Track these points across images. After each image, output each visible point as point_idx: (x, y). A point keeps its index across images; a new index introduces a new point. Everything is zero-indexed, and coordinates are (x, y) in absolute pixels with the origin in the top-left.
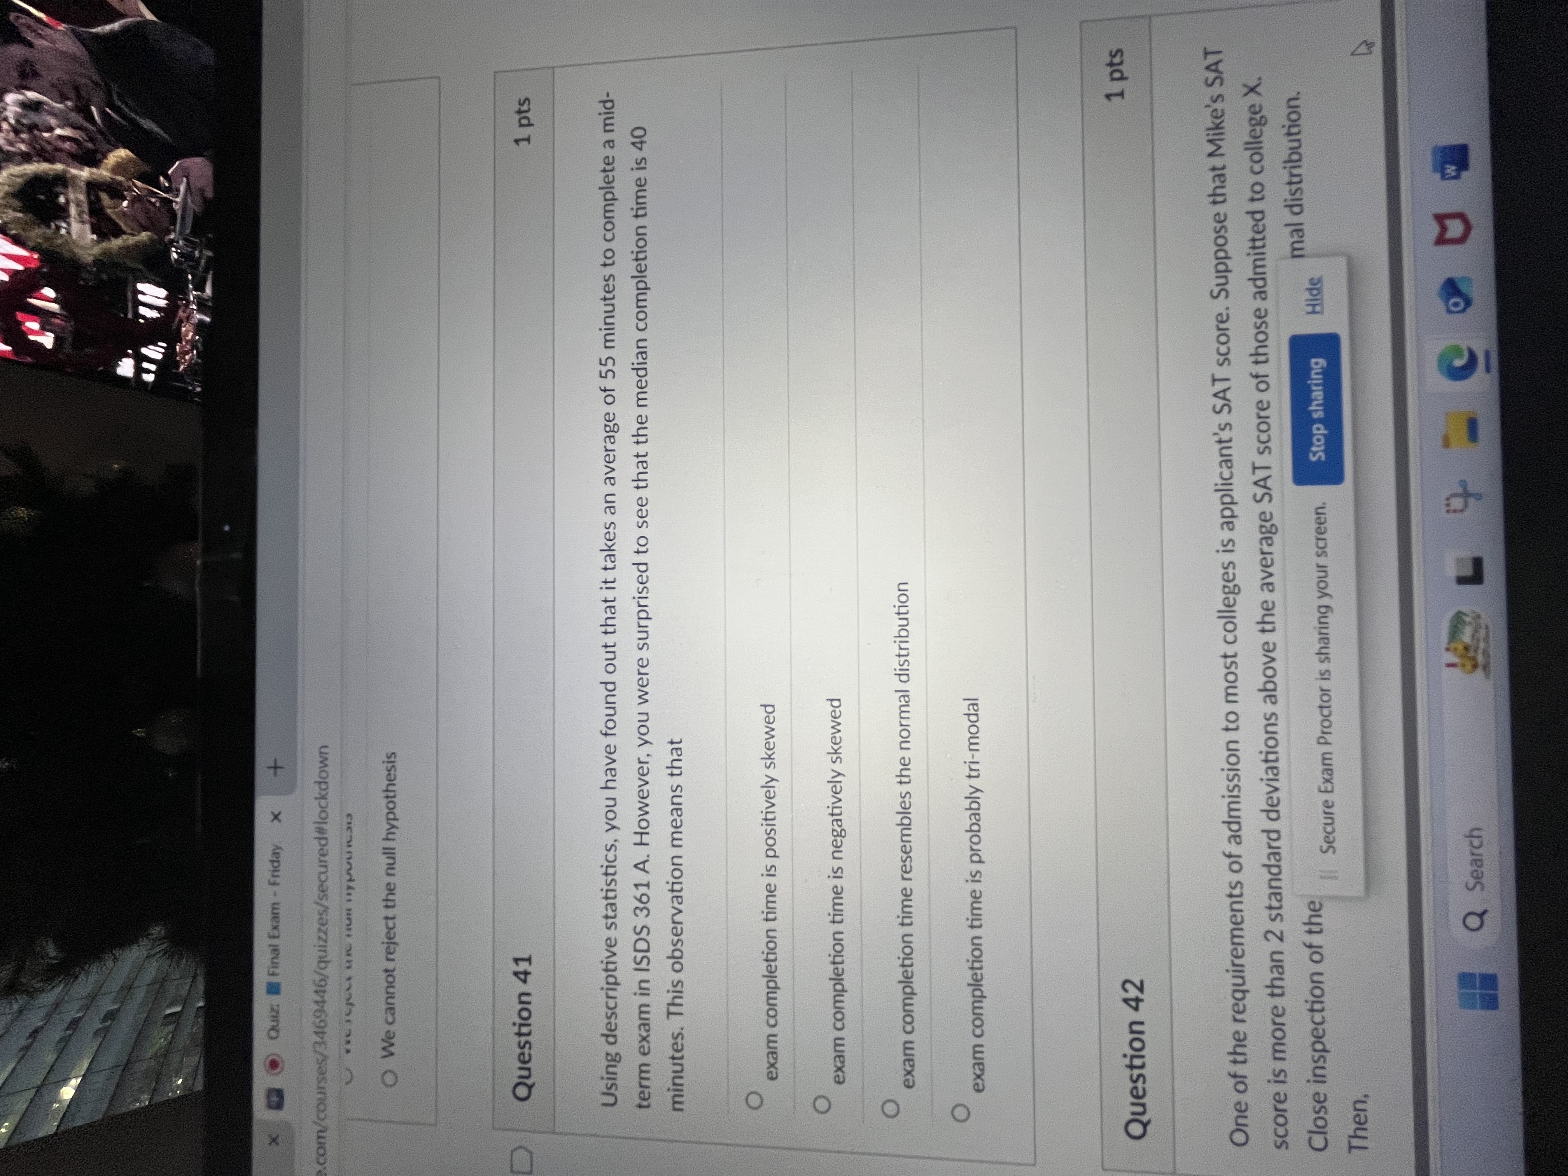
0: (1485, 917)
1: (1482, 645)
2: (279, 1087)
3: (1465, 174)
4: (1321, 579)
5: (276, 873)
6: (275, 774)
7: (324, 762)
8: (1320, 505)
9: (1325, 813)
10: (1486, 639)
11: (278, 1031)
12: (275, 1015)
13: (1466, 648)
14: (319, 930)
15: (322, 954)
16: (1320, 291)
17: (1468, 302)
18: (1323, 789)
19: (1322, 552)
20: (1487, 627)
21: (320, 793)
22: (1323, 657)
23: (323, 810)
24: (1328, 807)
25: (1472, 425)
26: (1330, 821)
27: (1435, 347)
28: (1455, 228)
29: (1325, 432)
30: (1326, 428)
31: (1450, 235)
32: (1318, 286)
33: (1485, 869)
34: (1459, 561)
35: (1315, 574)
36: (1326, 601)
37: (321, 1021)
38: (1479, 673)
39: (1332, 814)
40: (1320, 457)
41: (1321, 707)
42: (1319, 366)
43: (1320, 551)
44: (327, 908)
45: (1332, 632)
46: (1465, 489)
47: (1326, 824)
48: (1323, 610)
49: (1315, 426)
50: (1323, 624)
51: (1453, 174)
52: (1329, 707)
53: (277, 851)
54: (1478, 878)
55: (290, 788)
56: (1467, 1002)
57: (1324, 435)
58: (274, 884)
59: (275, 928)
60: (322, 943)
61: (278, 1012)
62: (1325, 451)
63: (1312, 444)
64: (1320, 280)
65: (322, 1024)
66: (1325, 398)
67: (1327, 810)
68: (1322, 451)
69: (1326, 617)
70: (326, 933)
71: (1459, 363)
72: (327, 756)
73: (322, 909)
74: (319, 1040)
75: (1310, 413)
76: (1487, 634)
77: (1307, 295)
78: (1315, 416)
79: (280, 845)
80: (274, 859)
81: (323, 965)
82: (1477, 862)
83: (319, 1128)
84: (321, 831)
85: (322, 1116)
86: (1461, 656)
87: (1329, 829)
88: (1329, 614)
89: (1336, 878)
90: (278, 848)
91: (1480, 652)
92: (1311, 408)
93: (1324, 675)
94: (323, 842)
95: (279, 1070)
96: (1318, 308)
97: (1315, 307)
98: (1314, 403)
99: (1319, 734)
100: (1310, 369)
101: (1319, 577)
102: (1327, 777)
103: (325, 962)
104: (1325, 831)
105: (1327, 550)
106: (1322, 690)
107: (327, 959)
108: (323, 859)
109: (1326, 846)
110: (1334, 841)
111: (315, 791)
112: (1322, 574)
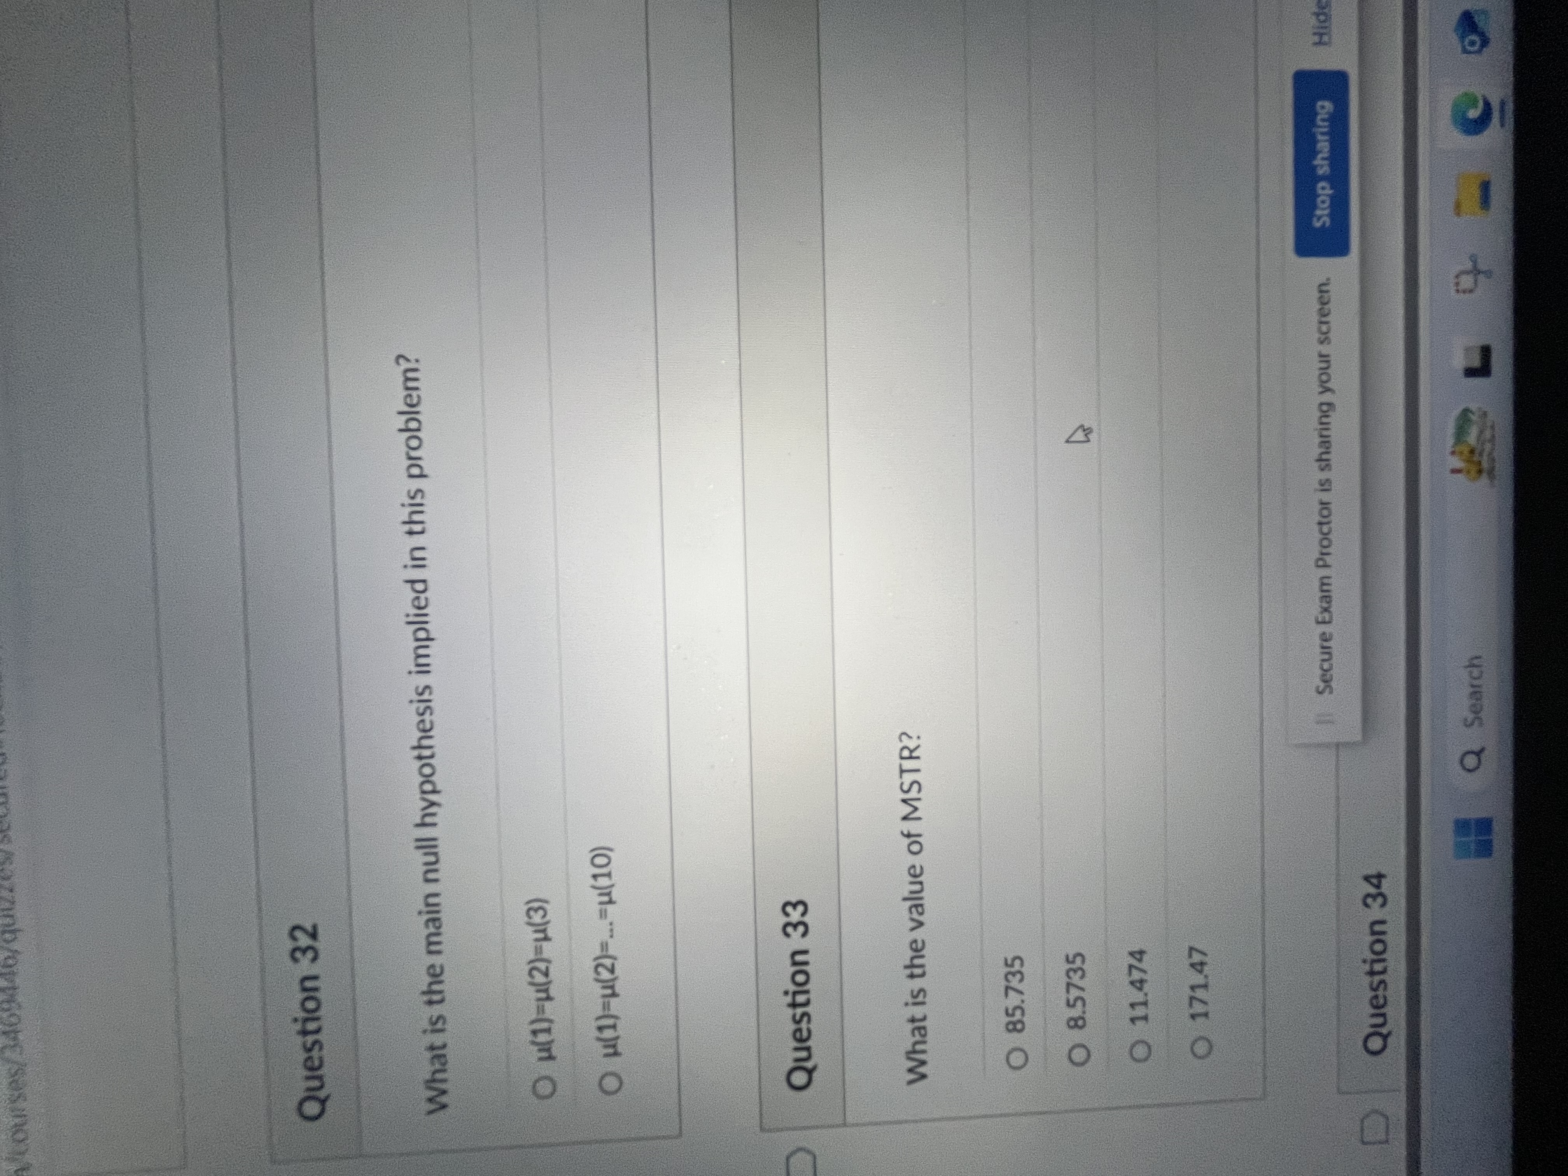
0: (1483, 756)
1: (1488, 447)
4: (1324, 371)
8: (1324, 281)
9: (1323, 647)
13: (1472, 452)
15: (9, 921)
16: (1328, 18)
17: (1485, 42)
18: (1320, 620)
19: (1324, 339)
20: (1492, 427)
22: (1323, 464)
24: (1326, 640)
25: (1485, 187)
26: (1326, 657)
27: (1448, 96)
29: (1330, 192)
30: (1331, 188)
32: (1326, 11)
33: (1485, 702)
34: (1467, 350)
35: (1316, 365)
36: (1327, 397)
38: (1484, 480)
39: (1329, 648)
40: (1324, 223)
41: (1320, 524)
42: (1326, 111)
43: (1323, 337)
44: (13, 855)
45: (1334, 434)
47: (1323, 660)
48: (1325, 408)
49: (1320, 185)
50: (1324, 426)
52: (1328, 523)
54: (1476, 711)
56: (1462, 851)
57: (1329, 196)
62: (1331, 215)
63: (1315, 207)
64: (1328, 3)
65: (13, 1020)
66: (1330, 152)
67: (1325, 644)
68: (1327, 215)
69: (1327, 416)
70: (10, 890)
71: (1474, 114)
74: (9, 1043)
75: (1314, 168)
77: (1313, 21)
78: (1320, 172)
81: (9, 936)
82: (1476, 693)
85: (21, 1148)
87: (1326, 666)
88: (1330, 413)
89: (1332, 722)
91: (1485, 454)
92: (1316, 162)
93: (1325, 486)
96: (1325, 38)
97: (1322, 36)
98: (1320, 156)
99: (1318, 556)
100: (1316, 114)
101: (1321, 369)
102: (1325, 605)
103: (13, 932)
104: (1322, 668)
105: (1331, 335)
106: (1322, 503)
107: (15, 927)
108: (2, 784)
109: (1322, 686)
110: (1331, 679)
112: (1325, 365)
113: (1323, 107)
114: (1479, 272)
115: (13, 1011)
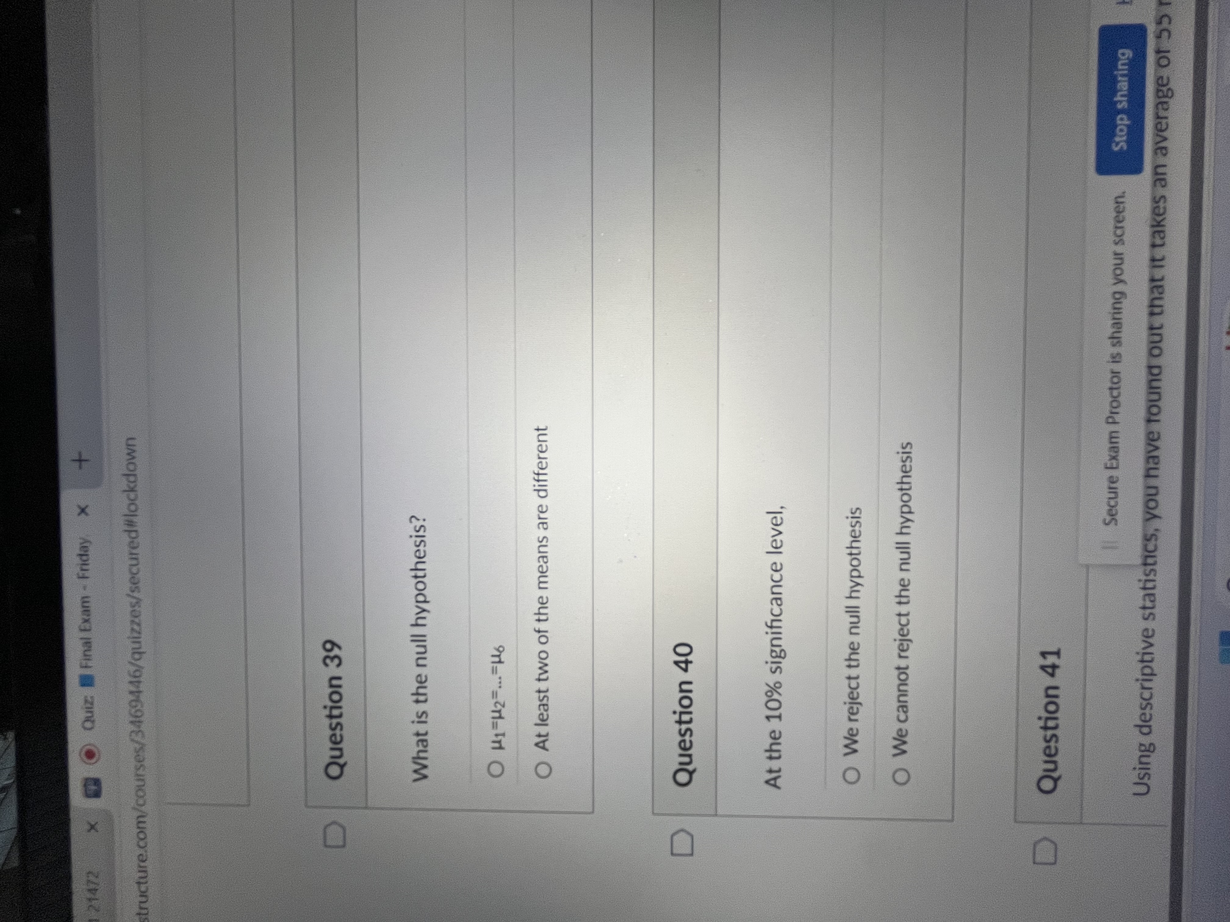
2: (96, 776)
4: (1118, 266)
5: (85, 567)
6: (80, 467)
7: (131, 454)
8: (1120, 194)
9: (1110, 488)
11: (93, 722)
12: (89, 705)
14: (132, 621)
15: (137, 646)
18: (1108, 466)
19: (1119, 240)
21: (129, 486)
22: (1115, 341)
23: (132, 502)
24: (1113, 482)
26: (1112, 495)
30: (1129, 119)
35: (1112, 261)
36: (1120, 287)
37: (136, 711)
39: (1115, 488)
40: (1122, 147)
41: (1111, 389)
42: (1126, 57)
43: (1117, 239)
44: (141, 600)
45: (1126, 317)
47: (1110, 498)
48: (1117, 296)
49: (1119, 117)
50: (1117, 310)
52: (1118, 388)
53: (85, 545)
55: (96, 482)
57: (1125, 125)
58: (84, 577)
59: (86, 621)
60: (135, 635)
61: (92, 703)
62: (1128, 142)
63: (1114, 135)
65: (139, 714)
66: (1129, 90)
67: (1113, 485)
68: (1125, 141)
69: (1120, 303)
70: (139, 625)
72: (134, 448)
73: (134, 601)
74: (136, 729)
75: (1115, 103)
78: (1119, 106)
79: (88, 538)
80: (82, 553)
81: (137, 656)
83: (139, 814)
84: (130, 523)
85: (141, 802)
87: (1112, 503)
88: (1122, 300)
89: (1116, 548)
90: (86, 541)
92: (1115, 99)
93: (1116, 358)
94: (133, 535)
96: (1127, 1)
98: (1119, 93)
99: (1108, 414)
100: (1117, 59)
101: (1116, 264)
102: (1114, 454)
103: (140, 653)
104: (1109, 505)
105: (1125, 238)
106: (1113, 372)
107: (141, 650)
108: (134, 551)
109: (1108, 519)
110: (1116, 514)
111: (123, 484)
112: (1119, 262)
113: (1123, 54)
115: (139, 707)
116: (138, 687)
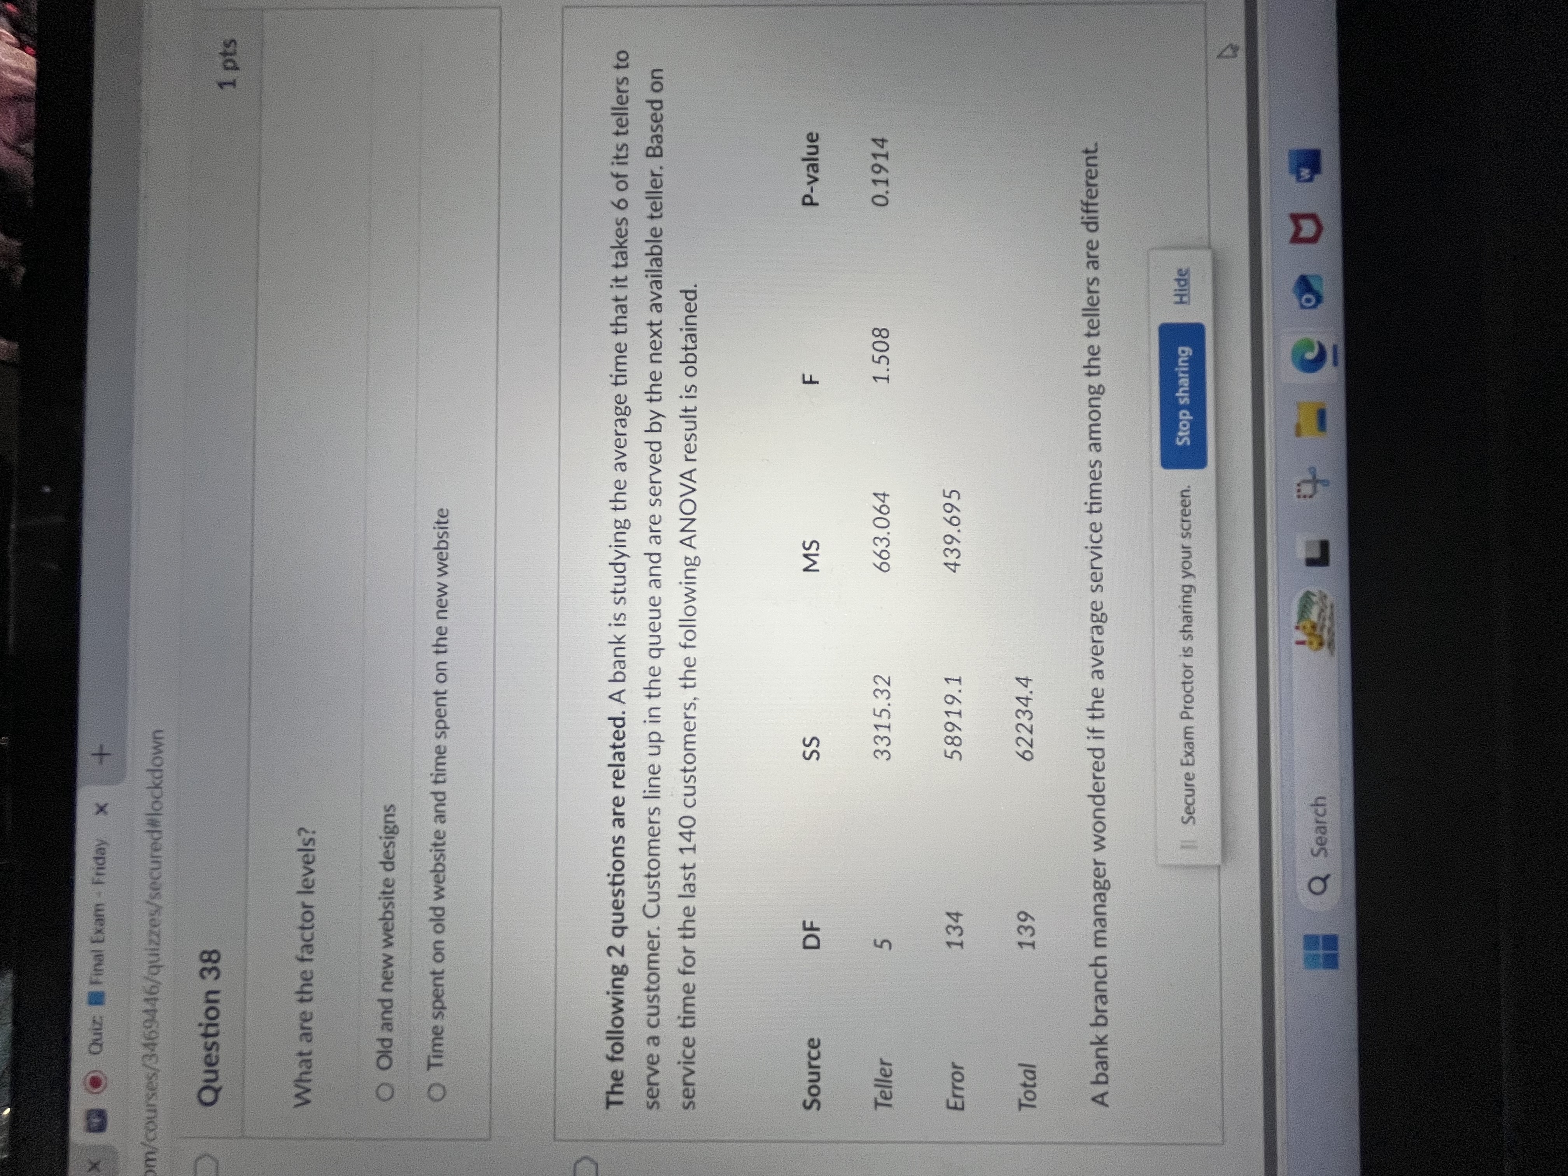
0: (1328, 881)
1: (1327, 623)
2: (101, 1107)
3: (1317, 177)
4: (1186, 560)
5: (101, 871)
6: (101, 762)
7: (158, 748)
8: (1185, 488)
9: (1186, 785)
10: (1331, 618)
11: (101, 1045)
12: (97, 1027)
13: (1314, 627)
14: (151, 932)
15: (154, 958)
16: (1187, 282)
17: (1319, 299)
18: (1184, 762)
19: (1187, 534)
20: (1332, 607)
21: (154, 783)
22: (1186, 634)
23: (157, 800)
24: (1189, 779)
25: (1322, 415)
26: (1190, 793)
28: (1308, 228)
29: (1191, 418)
30: (1191, 415)
31: (1303, 234)
32: (1186, 277)
33: (1329, 835)
34: (1309, 544)
35: (1179, 554)
36: (1189, 581)
37: (151, 1032)
38: (1325, 648)
39: (1192, 785)
40: (1186, 442)
41: (1184, 683)
42: (1186, 354)
43: (1185, 533)
44: (161, 907)
45: (1196, 610)
46: (1314, 477)
47: (1187, 796)
48: (1187, 589)
49: (1181, 412)
50: (1186, 602)
51: (1307, 177)
52: (1191, 683)
53: (102, 846)
54: (1322, 843)
55: (117, 777)
56: (1311, 962)
57: (1188, 420)
58: (98, 883)
59: (99, 931)
60: (153, 946)
61: (101, 1024)
62: (1190, 436)
63: (1178, 430)
64: (1188, 271)
65: (153, 1035)
66: (1190, 386)
67: (1189, 782)
68: (1188, 436)
69: (1189, 596)
70: (158, 935)
71: (1310, 356)
72: (161, 741)
73: (154, 908)
74: (148, 1052)
75: (1177, 398)
76: (1332, 614)
77: (1175, 286)
78: (1182, 402)
79: (104, 840)
80: (99, 855)
81: (154, 970)
82: (1321, 828)
83: (147, 1150)
84: (153, 823)
86: (1310, 634)
87: (1190, 800)
88: (1192, 593)
89: (1195, 847)
90: (104, 843)
92: (1177, 394)
93: (1187, 652)
94: (156, 835)
95: (100, 1089)
96: (1185, 299)
97: (1182, 296)
98: (1181, 390)
99: (1182, 709)
100: (1177, 357)
101: (1184, 558)
102: (1188, 750)
103: (158, 967)
104: (1186, 803)
105: (1191, 532)
106: (1185, 667)
107: (160, 963)
108: (156, 854)
109: (1186, 817)
110: (1194, 812)
111: (148, 779)
112: (1186, 555)
113: (1183, 352)
114: (1318, 481)
115: (154, 1028)
116: (154, 1005)
